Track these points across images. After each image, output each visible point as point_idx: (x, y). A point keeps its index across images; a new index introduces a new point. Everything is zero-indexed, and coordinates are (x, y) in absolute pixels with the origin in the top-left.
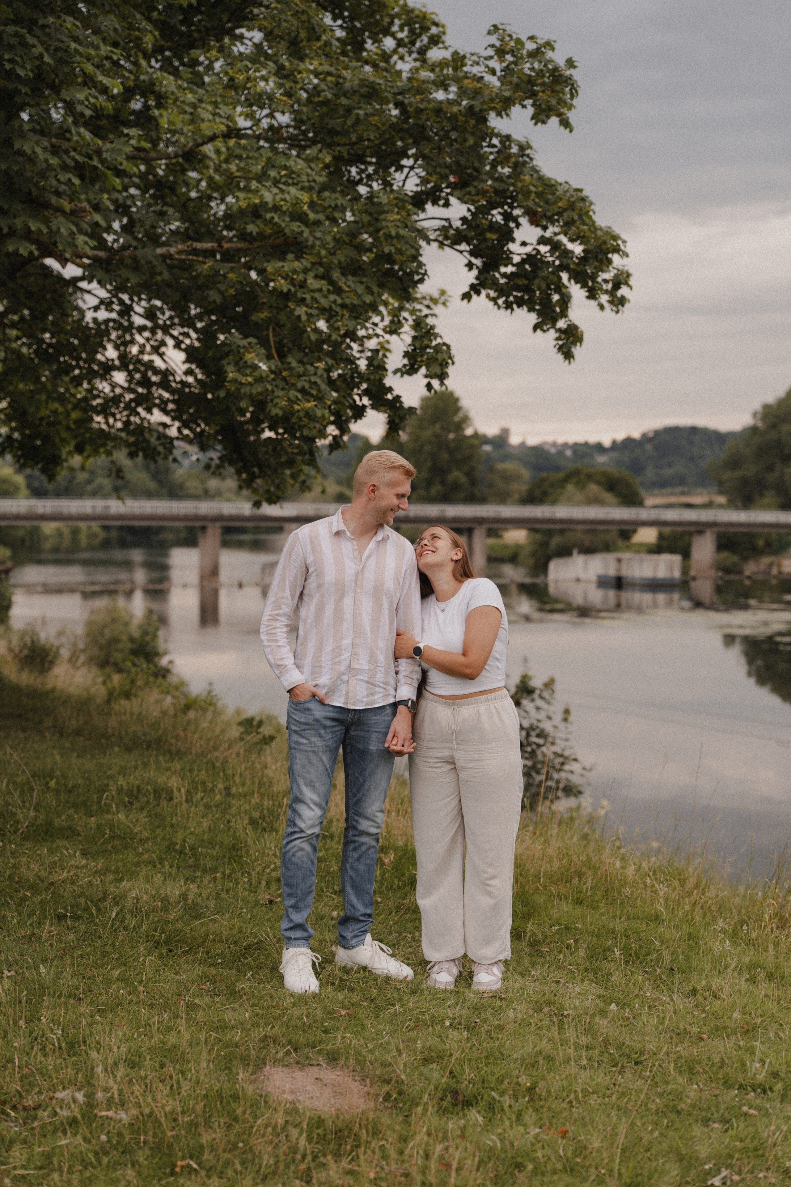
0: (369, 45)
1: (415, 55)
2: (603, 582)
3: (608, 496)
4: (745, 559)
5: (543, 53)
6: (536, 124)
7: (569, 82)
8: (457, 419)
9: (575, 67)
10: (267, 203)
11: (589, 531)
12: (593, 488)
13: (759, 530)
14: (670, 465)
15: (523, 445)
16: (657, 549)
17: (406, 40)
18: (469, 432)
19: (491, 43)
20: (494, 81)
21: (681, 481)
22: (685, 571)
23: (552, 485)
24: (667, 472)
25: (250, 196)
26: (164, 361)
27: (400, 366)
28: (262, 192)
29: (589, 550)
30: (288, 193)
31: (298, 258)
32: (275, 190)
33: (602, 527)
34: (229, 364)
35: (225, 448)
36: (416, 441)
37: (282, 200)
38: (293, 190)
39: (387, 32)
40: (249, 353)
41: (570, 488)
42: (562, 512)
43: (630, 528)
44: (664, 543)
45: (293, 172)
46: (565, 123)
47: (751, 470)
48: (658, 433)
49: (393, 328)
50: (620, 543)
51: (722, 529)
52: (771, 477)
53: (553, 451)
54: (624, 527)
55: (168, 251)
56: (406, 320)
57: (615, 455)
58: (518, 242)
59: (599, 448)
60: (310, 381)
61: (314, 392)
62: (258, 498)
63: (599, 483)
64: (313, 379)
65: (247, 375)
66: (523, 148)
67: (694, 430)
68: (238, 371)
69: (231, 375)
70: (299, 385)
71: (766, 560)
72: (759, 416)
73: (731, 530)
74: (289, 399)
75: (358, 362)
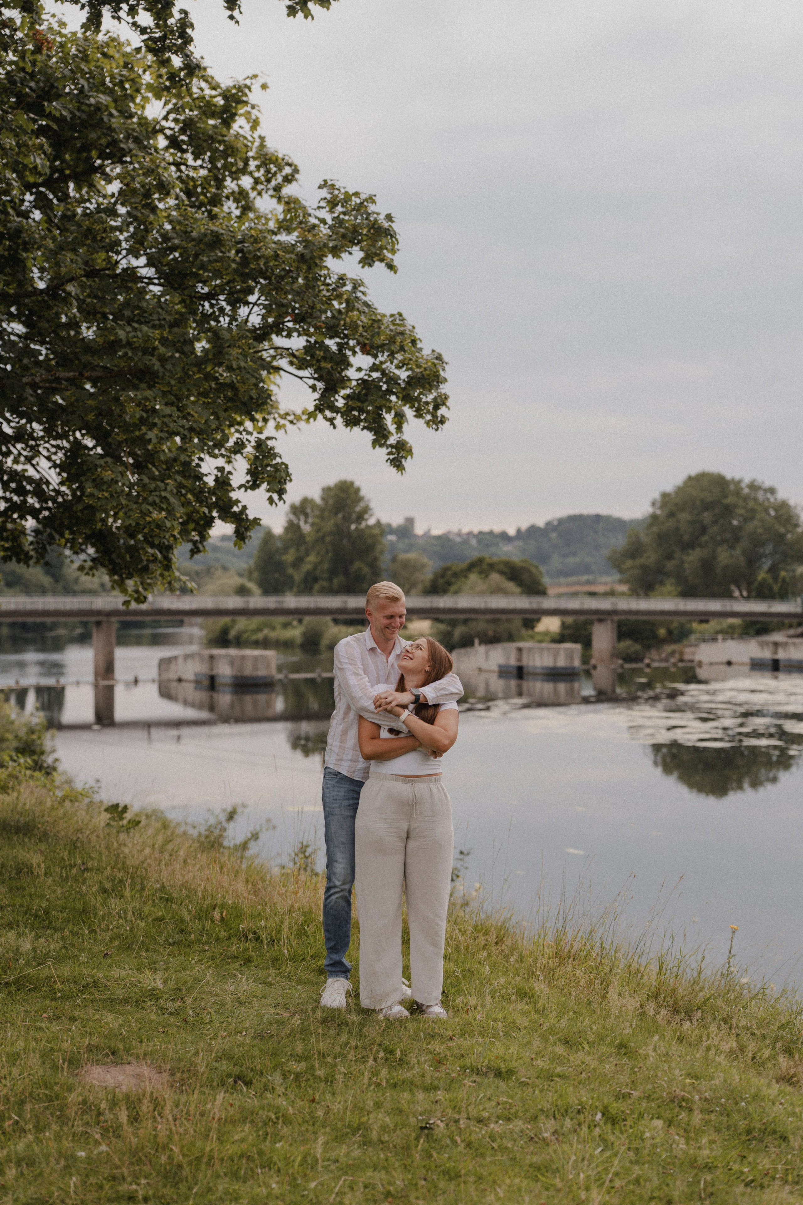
0: (228, 182)
1: (271, 192)
2: (503, 672)
3: (511, 586)
4: (648, 647)
5: (366, 207)
6: (363, 267)
7: (389, 233)
8: (358, 509)
9: (393, 222)
10: (121, 340)
11: (495, 621)
12: (495, 577)
13: (658, 618)
14: (574, 554)
15: (427, 534)
16: (561, 639)
17: (263, 179)
18: (372, 521)
19: (323, 197)
20: (324, 230)
21: (587, 570)
22: (586, 659)
23: (455, 575)
24: (572, 560)
25: (106, 333)
26: (38, 471)
27: (243, 482)
28: (117, 330)
29: (490, 640)
30: (141, 331)
31: (150, 387)
32: (129, 329)
33: (504, 617)
34: (87, 480)
35: (97, 551)
36: (318, 531)
37: (135, 337)
38: (145, 328)
39: (244, 171)
40: (106, 471)
41: (473, 577)
42: (464, 602)
43: (535, 617)
44: (567, 632)
45: (146, 312)
46: (391, 267)
47: (650, 558)
48: (561, 521)
49: (237, 449)
50: (524, 632)
51: (623, 617)
52: (670, 565)
53: (458, 540)
54: (528, 616)
55: (33, 380)
56: (250, 442)
57: (520, 543)
58: (354, 368)
59: (504, 536)
60: (160, 496)
61: (164, 506)
62: (127, 598)
63: (501, 573)
64: (163, 494)
65: (103, 491)
66: (357, 285)
67: (597, 518)
68: (96, 486)
69: (89, 490)
70: (151, 499)
71: (669, 648)
72: (658, 505)
73: (633, 618)
74: (141, 511)
75: (205, 479)
